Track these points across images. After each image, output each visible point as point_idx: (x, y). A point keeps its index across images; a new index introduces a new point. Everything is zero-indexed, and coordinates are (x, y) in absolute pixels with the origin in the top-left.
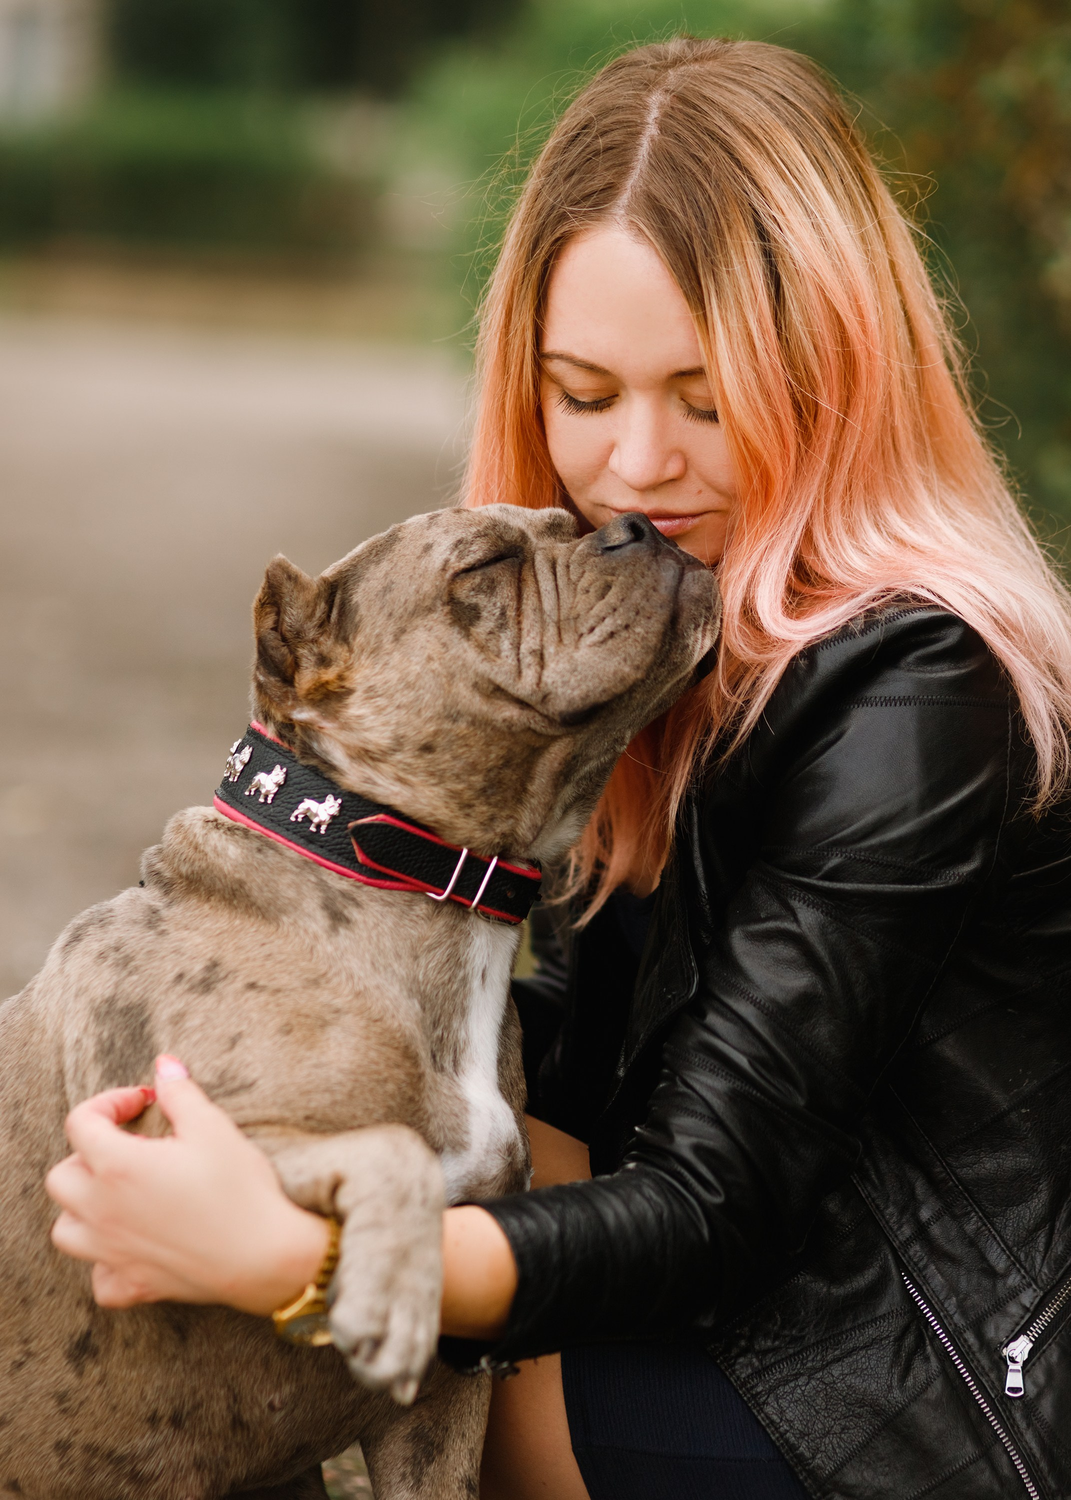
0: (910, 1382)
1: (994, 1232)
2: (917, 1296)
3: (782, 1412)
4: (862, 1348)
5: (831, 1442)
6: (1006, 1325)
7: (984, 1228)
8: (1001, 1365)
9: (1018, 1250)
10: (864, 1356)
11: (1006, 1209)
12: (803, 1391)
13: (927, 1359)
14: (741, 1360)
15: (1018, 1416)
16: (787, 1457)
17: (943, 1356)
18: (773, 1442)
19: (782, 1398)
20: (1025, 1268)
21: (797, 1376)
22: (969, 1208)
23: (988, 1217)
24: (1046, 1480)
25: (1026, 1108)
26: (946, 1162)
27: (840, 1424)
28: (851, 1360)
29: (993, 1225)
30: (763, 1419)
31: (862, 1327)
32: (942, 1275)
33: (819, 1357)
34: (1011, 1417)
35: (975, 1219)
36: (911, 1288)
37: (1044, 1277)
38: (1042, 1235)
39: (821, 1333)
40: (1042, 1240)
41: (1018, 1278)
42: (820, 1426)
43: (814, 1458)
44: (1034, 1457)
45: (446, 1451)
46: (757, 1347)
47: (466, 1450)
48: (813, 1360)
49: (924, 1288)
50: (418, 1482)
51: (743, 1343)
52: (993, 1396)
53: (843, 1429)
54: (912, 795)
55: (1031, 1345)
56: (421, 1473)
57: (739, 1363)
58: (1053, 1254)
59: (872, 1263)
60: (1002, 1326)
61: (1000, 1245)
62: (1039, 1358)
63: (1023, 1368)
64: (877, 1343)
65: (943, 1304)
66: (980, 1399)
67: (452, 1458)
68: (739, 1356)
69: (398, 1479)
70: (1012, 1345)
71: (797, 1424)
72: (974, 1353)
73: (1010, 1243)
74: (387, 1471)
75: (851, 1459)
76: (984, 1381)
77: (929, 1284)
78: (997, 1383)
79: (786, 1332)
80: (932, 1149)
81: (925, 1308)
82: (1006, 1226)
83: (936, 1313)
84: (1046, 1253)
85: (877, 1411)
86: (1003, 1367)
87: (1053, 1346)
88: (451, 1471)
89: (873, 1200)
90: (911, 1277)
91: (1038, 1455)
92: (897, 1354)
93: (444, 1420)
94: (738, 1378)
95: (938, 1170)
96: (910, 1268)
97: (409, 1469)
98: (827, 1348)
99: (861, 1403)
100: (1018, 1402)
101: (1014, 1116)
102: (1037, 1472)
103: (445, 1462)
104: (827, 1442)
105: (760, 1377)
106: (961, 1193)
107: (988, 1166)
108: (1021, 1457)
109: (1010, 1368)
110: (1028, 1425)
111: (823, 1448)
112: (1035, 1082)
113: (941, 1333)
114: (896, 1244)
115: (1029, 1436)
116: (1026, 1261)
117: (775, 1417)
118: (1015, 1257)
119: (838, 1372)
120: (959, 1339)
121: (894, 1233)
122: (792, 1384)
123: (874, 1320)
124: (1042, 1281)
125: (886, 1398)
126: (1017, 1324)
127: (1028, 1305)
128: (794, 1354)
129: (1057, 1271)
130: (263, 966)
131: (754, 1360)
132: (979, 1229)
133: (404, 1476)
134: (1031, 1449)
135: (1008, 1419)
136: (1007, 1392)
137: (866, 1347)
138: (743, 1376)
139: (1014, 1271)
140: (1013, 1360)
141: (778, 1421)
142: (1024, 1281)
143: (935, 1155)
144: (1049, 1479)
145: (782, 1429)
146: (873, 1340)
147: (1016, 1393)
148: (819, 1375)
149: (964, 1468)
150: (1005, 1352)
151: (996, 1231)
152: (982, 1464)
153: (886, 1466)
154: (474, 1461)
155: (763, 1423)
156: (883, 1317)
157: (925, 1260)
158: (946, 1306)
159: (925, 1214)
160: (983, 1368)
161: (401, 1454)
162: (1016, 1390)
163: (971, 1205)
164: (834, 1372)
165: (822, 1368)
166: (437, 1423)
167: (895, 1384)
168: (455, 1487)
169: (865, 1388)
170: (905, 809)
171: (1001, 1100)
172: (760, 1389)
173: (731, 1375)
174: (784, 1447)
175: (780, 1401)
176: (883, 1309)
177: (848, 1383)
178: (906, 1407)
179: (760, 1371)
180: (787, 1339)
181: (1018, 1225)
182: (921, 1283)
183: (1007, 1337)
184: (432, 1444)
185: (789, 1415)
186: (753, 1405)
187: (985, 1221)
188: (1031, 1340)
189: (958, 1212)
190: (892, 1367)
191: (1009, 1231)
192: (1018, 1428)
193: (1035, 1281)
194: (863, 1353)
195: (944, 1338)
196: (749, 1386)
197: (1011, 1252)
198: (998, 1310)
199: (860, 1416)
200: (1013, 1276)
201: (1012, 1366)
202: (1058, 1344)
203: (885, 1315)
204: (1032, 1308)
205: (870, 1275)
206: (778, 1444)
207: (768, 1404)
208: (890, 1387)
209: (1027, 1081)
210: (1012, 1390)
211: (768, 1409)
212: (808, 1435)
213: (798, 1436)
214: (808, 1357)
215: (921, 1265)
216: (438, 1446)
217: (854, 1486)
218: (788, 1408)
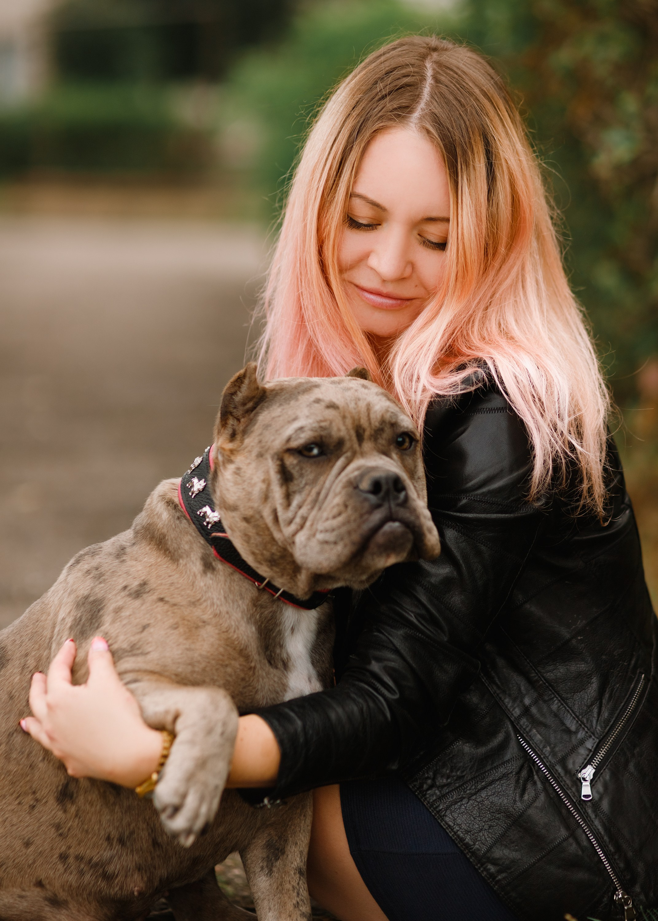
0: (526, 797)
1: (567, 708)
2: (527, 748)
3: (455, 820)
4: (497, 780)
5: (483, 835)
6: (579, 760)
7: (562, 706)
8: (578, 783)
9: (582, 717)
10: (499, 785)
11: (574, 695)
12: (466, 807)
13: (535, 783)
14: (429, 792)
15: (590, 811)
16: (459, 845)
17: (545, 781)
18: (451, 837)
19: (454, 812)
20: (587, 727)
21: (462, 799)
22: (553, 696)
23: (564, 700)
24: (608, 847)
25: (581, 636)
26: (538, 670)
27: (488, 824)
28: (492, 787)
29: (567, 704)
30: (444, 824)
31: (496, 768)
32: (540, 734)
33: (473, 787)
34: (586, 812)
35: (556, 702)
36: (523, 743)
37: (598, 732)
38: (596, 708)
39: (474, 773)
40: (595, 711)
41: (584, 733)
42: (477, 826)
43: (474, 844)
44: (601, 834)
45: (286, 853)
46: (438, 783)
47: (298, 852)
48: (470, 789)
49: (531, 742)
50: (271, 872)
51: (429, 781)
52: (575, 801)
53: (490, 827)
54: (506, 463)
55: (594, 770)
56: (272, 866)
57: (428, 794)
58: (602, 718)
59: (500, 730)
60: (577, 761)
61: (571, 715)
62: (599, 778)
63: (591, 784)
64: (505, 777)
65: (542, 751)
66: (568, 803)
67: (290, 856)
68: (428, 789)
69: (259, 870)
70: (583, 771)
71: (463, 826)
72: (562, 777)
73: (578, 714)
74: (253, 865)
75: (495, 844)
76: (569, 792)
77: (533, 740)
78: (576, 794)
79: (454, 774)
80: (529, 664)
81: (532, 754)
82: (574, 704)
83: (539, 756)
84: (598, 718)
85: (508, 815)
86: (579, 784)
87: (606, 770)
88: (290, 864)
89: (498, 695)
90: (523, 737)
91: (603, 833)
92: (517, 781)
93: (284, 835)
94: (429, 802)
95: (533, 675)
96: (522, 732)
97: (265, 864)
98: (478, 782)
99: (499, 811)
100: (589, 804)
101: (574, 641)
102: (602, 842)
103: (286, 859)
104: (481, 835)
105: (441, 801)
106: (547, 687)
107: (561, 670)
108: (593, 834)
109: (583, 784)
110: (596, 816)
111: (479, 839)
112: (584, 621)
113: (543, 767)
114: (512, 719)
115: (597, 822)
116: (587, 723)
117: (450, 823)
118: (581, 721)
119: (485, 795)
120: (553, 770)
121: (511, 712)
122: (459, 804)
123: (503, 763)
124: (597, 733)
125: (513, 807)
126: (585, 759)
127: (590, 748)
128: (459, 786)
129: (606, 728)
130: (168, 589)
131: (437, 791)
132: (559, 707)
133: (262, 868)
134: (598, 830)
135: (584, 813)
136: (582, 798)
137: (500, 779)
138: (431, 801)
139: (581, 729)
140: (584, 779)
141: (453, 825)
142: (587, 735)
143: (531, 667)
144: (610, 846)
145: (455, 830)
146: (504, 774)
147: (588, 798)
148: (474, 797)
149: (560, 844)
150: (580, 775)
151: (569, 707)
152: (571, 840)
153: (516, 846)
154: (303, 858)
155: (444, 827)
156: (508, 761)
157: (530, 726)
158: (544, 751)
159: (527, 701)
160: (568, 785)
161: (260, 856)
162: (588, 796)
163: (554, 694)
164: (482, 795)
165: (475, 794)
166: (280, 838)
167: (517, 799)
168: (292, 873)
169: (501, 803)
170: (502, 471)
171: (565, 633)
172: (441, 807)
173: (424, 801)
174: (457, 840)
175: (453, 814)
176: (508, 757)
177: (491, 800)
178: (525, 811)
179: (440, 797)
180: (455, 778)
181: (581, 703)
182: (528, 740)
183: (580, 767)
184: (278, 849)
185: (459, 821)
186: (438, 817)
187: (562, 702)
188: (594, 768)
189: (546, 698)
190: (515, 789)
191: (576, 707)
192: (590, 818)
193: (593, 734)
194: (498, 783)
195: (544, 770)
196: (435, 806)
197: (578, 719)
198: (574, 752)
199: (499, 819)
200: (581, 732)
201: (584, 783)
202: (609, 769)
203: (509, 760)
204: (593, 750)
205: (500, 737)
206: (453, 838)
207: (446, 816)
208: (515, 801)
209: (579, 621)
210: (585, 796)
211: (447, 819)
212: (470, 832)
213: (464, 833)
214: (467, 787)
215: (527, 729)
216: (281, 850)
217: (499, 859)
218: (457, 817)
